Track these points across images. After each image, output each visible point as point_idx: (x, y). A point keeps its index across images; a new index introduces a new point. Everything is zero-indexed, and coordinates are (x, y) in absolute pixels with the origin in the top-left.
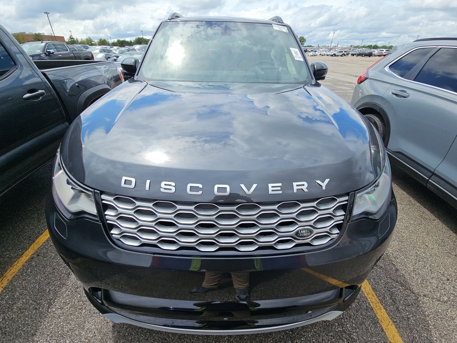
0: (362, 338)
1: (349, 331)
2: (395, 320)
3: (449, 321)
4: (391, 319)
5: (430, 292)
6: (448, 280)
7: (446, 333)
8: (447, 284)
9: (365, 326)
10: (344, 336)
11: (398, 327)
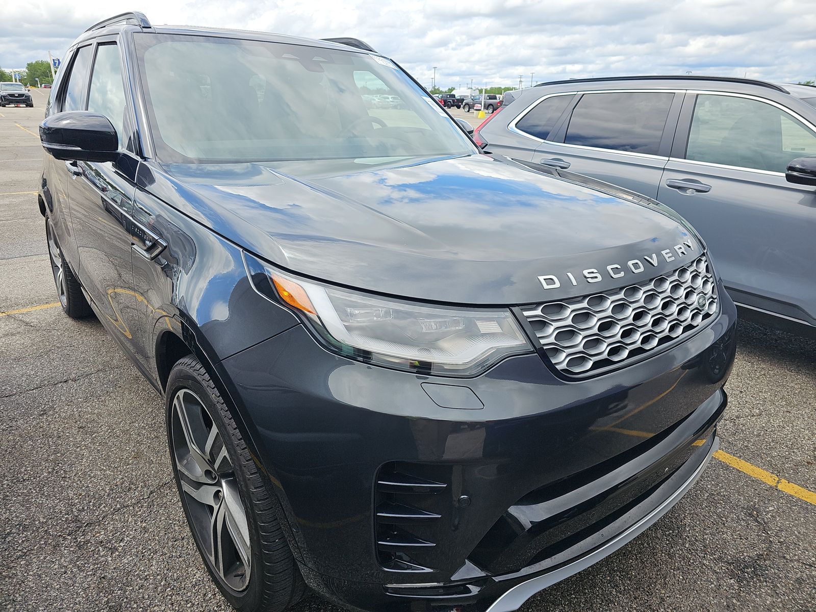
0: (731, 489)
1: (715, 491)
2: (738, 455)
3: (781, 430)
4: (734, 456)
5: (738, 411)
6: (741, 392)
7: (791, 443)
8: (744, 396)
9: (722, 476)
10: (716, 498)
11: (747, 460)
